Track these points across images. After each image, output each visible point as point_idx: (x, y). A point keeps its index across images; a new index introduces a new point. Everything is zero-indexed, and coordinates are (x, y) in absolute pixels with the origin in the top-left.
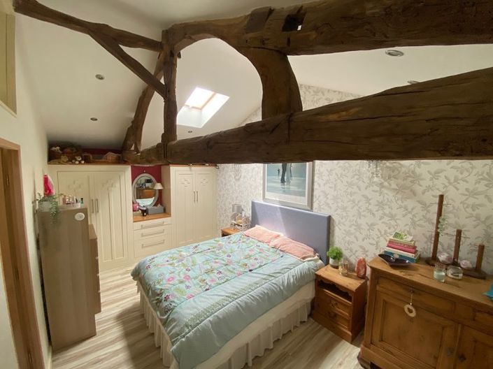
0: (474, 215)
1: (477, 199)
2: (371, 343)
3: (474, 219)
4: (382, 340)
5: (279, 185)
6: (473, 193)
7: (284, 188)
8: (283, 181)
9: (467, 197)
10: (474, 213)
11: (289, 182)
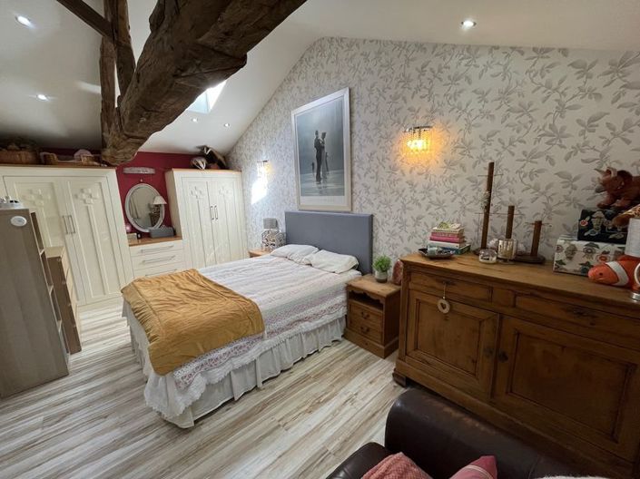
0: (533, 185)
1: (536, 163)
2: (406, 354)
3: (532, 190)
4: (416, 349)
5: (314, 185)
6: (532, 157)
7: (320, 188)
8: (318, 178)
9: (523, 163)
10: (532, 184)
11: (325, 178)
